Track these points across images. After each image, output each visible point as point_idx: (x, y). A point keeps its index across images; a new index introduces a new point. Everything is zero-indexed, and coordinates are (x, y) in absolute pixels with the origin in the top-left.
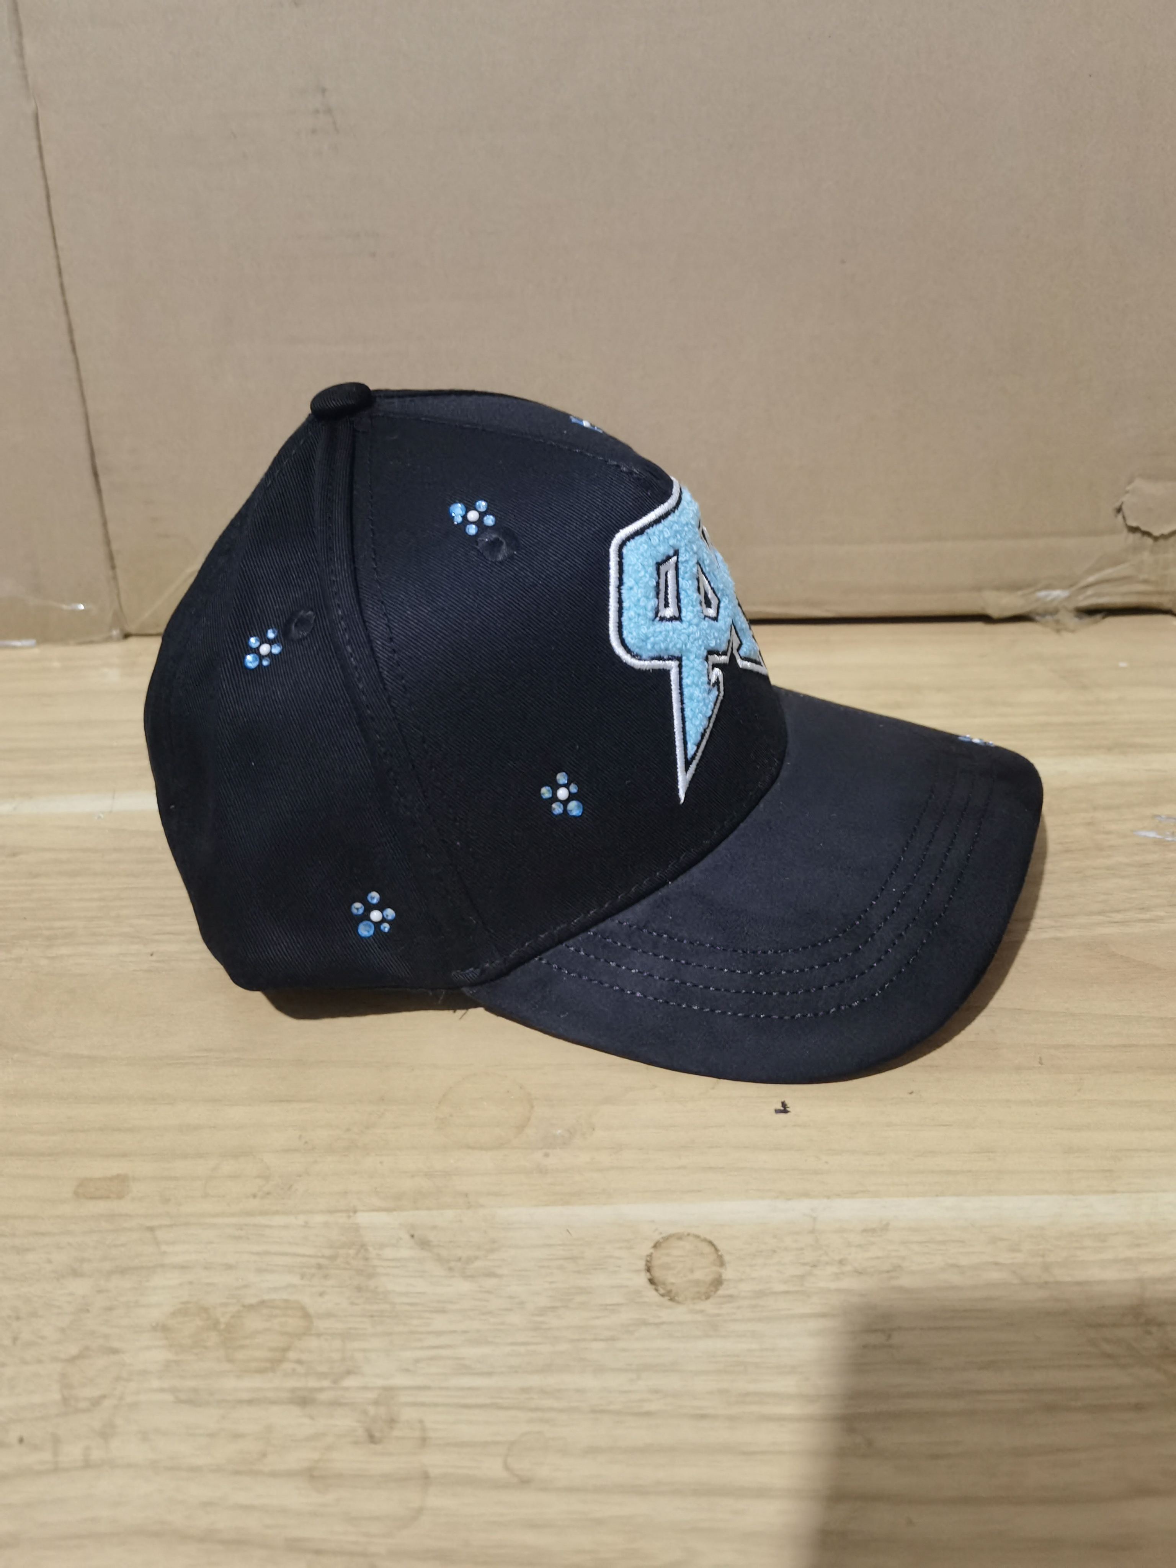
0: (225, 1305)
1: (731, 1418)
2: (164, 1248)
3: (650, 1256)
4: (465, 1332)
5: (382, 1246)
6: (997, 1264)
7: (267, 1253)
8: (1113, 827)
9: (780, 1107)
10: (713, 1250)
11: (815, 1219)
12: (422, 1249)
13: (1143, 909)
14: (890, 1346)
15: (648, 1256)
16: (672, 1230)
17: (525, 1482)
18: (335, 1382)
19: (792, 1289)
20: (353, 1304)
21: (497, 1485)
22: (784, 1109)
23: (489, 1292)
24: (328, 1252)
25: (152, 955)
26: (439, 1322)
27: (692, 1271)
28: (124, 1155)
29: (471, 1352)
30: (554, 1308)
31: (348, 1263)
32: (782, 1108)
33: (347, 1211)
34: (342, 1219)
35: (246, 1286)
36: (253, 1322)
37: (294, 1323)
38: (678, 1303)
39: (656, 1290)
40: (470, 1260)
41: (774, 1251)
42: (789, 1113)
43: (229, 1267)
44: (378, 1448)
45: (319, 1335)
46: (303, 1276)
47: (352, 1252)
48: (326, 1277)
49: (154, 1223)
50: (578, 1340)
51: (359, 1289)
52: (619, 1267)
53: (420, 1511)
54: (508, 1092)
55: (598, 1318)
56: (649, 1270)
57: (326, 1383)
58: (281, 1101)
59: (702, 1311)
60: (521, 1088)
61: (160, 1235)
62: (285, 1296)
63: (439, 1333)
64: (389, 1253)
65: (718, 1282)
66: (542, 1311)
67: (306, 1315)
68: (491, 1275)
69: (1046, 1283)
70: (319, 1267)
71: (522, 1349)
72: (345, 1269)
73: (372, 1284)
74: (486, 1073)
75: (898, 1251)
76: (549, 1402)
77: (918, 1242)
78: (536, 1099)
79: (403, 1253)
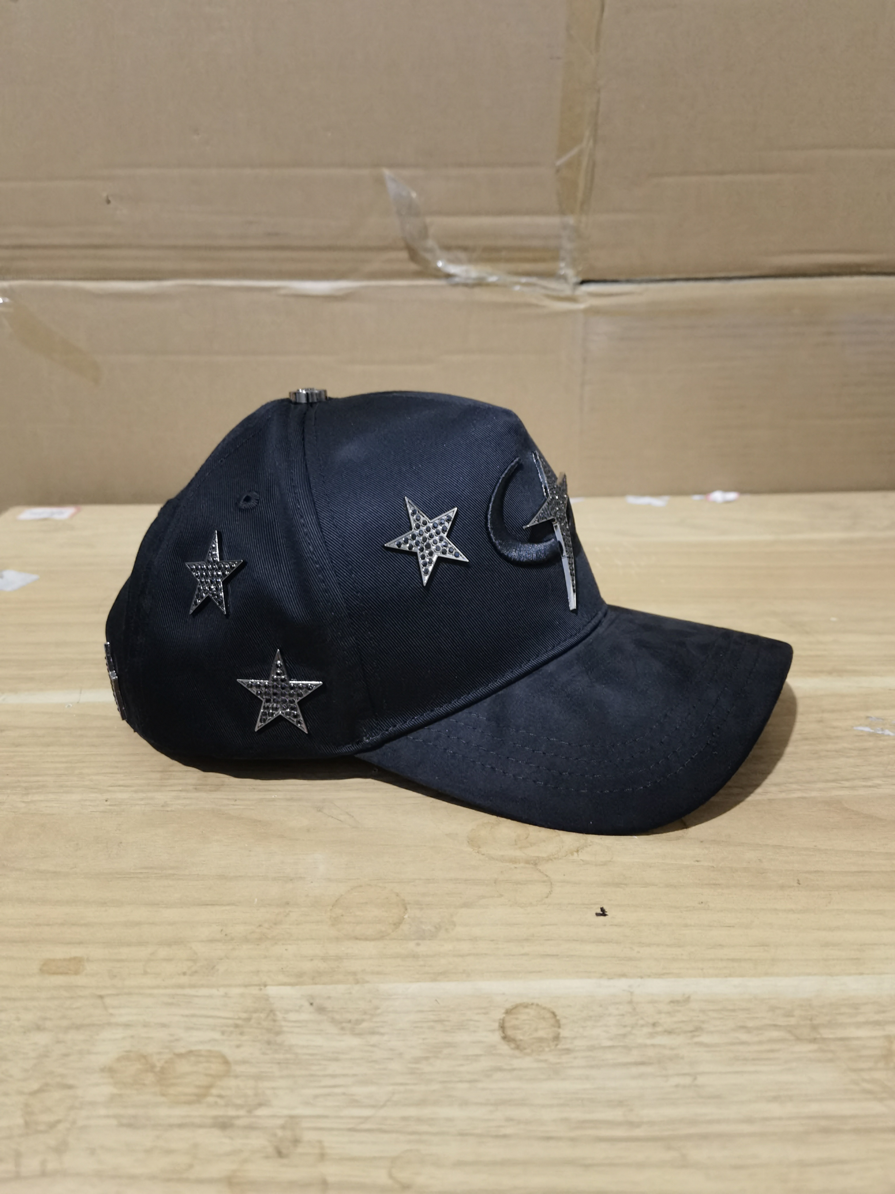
0: (160, 1053)
1: (572, 1140)
2: (111, 1011)
3: (504, 1019)
4: (354, 1075)
5: (287, 1011)
6: (775, 1026)
7: (193, 1016)
8: (836, 724)
9: (599, 911)
10: (552, 1016)
11: (632, 993)
12: (320, 1013)
13: (865, 779)
14: (696, 1086)
15: (500, 1019)
16: (518, 1001)
17: (406, 1188)
18: (249, 1111)
19: (616, 1044)
20: (264, 1054)
22: (603, 913)
23: (373, 1046)
24: (244, 1015)
25: (106, 801)
26: (334, 1068)
27: (536, 1030)
28: (81, 943)
29: (360, 1091)
30: (426, 1058)
31: (260, 1024)
32: (601, 913)
33: (259, 985)
34: (254, 991)
35: (176, 1040)
36: (183, 1067)
37: (216, 1067)
38: (526, 1054)
39: (509, 1044)
40: (358, 1022)
41: (601, 1017)
42: (607, 916)
43: (164, 1025)
44: (285, 1161)
45: (236, 1077)
46: (223, 1033)
47: (263, 1015)
48: (242, 1034)
49: (103, 993)
50: (447, 1082)
51: (269, 1043)
52: (478, 1027)
54: (388, 898)
55: (462, 1065)
56: (502, 1030)
57: (242, 1112)
58: (208, 905)
59: (545, 1061)
60: (397, 896)
61: (108, 1001)
62: (208, 1047)
64: (292, 1016)
65: (557, 1039)
66: (417, 1060)
67: (226, 1062)
68: (375, 1033)
69: (815, 1039)
70: (237, 1026)
71: (402, 1088)
72: (257, 1028)
73: (279, 1039)
74: (370, 885)
75: (698, 1016)
76: (424, 1128)
77: (713, 1010)
78: (409, 904)
79: (304, 1016)
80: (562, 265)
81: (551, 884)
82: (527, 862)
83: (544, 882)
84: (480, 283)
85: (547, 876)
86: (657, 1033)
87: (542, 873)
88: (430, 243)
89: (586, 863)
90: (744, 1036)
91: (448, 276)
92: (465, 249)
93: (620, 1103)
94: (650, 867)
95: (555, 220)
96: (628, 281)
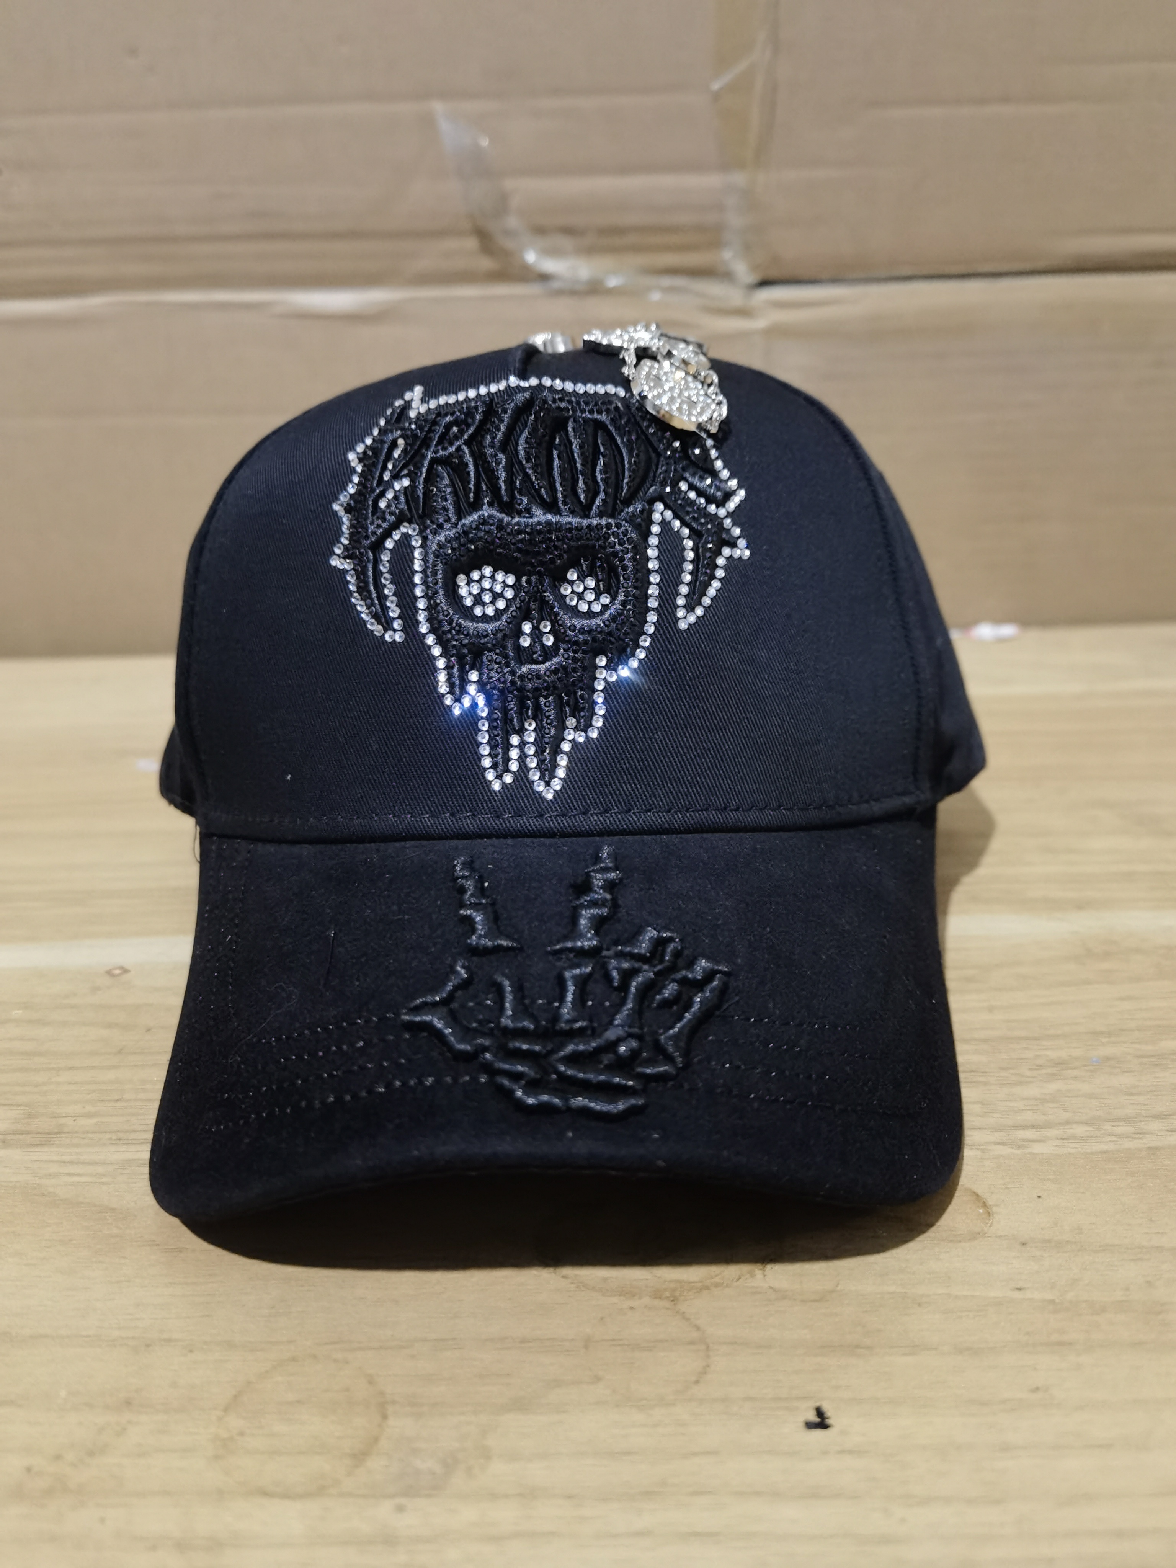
9: (813, 1417)
22: (821, 1422)
32: (818, 1420)
54: (348, 1390)
60: (371, 1383)
74: (314, 1357)
78: (394, 1402)
80: (727, 255)
81: (708, 1348)
82: (657, 1294)
83: (692, 1343)
84: (594, 289)
85: (698, 1328)
87: (688, 1320)
88: (513, 222)
89: (782, 1295)
91: (544, 277)
92: (569, 231)
94: (919, 1305)
95: (712, 181)
96: (835, 280)
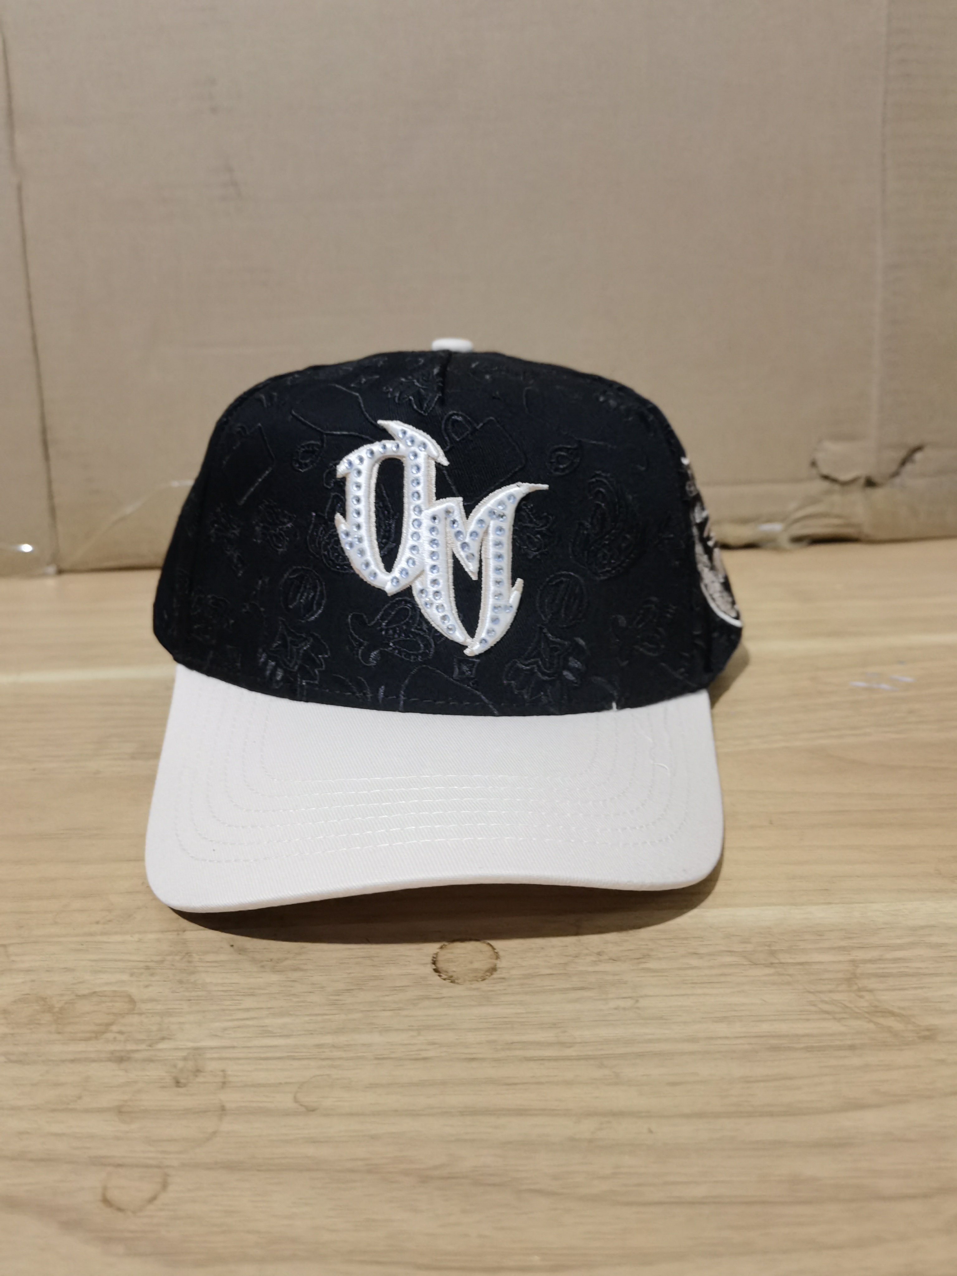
0: (62, 995)
1: (497, 1060)
2: (13, 958)
3: (437, 954)
4: (270, 1008)
5: (205, 953)
6: (730, 952)
7: (102, 960)
8: (829, 680)
10: (490, 948)
11: (579, 926)
12: (240, 954)
13: (855, 728)
14: (638, 1008)
15: (434, 954)
17: (310, 1110)
18: (150, 1046)
19: (555, 972)
20: (173, 992)
21: (286, 1113)
23: (293, 981)
24: (158, 958)
25: (34, 770)
26: (249, 1003)
27: (471, 962)
29: (274, 1022)
30: (349, 990)
31: (173, 965)
33: (177, 931)
34: (172, 936)
35: (80, 983)
36: (83, 1007)
37: (119, 1006)
38: (458, 983)
39: (440, 976)
40: (279, 960)
41: (542, 948)
44: (181, 1090)
45: (140, 1014)
46: (132, 975)
47: (177, 958)
48: (152, 975)
49: (7, 942)
50: (368, 1011)
51: (181, 982)
52: (409, 961)
53: (214, 1133)
55: (388, 996)
56: (434, 963)
57: (143, 1047)
59: (477, 989)
61: (11, 949)
62: (115, 988)
63: (247, 1010)
64: (210, 957)
65: (494, 969)
66: (339, 993)
67: (131, 1000)
68: (296, 969)
69: (772, 964)
70: (148, 968)
71: (319, 1018)
72: (170, 969)
73: (192, 978)
75: (647, 945)
76: (337, 1054)
77: (665, 939)
79: (222, 957)
86: (600, 961)
90: (695, 962)
93: (554, 1025)
